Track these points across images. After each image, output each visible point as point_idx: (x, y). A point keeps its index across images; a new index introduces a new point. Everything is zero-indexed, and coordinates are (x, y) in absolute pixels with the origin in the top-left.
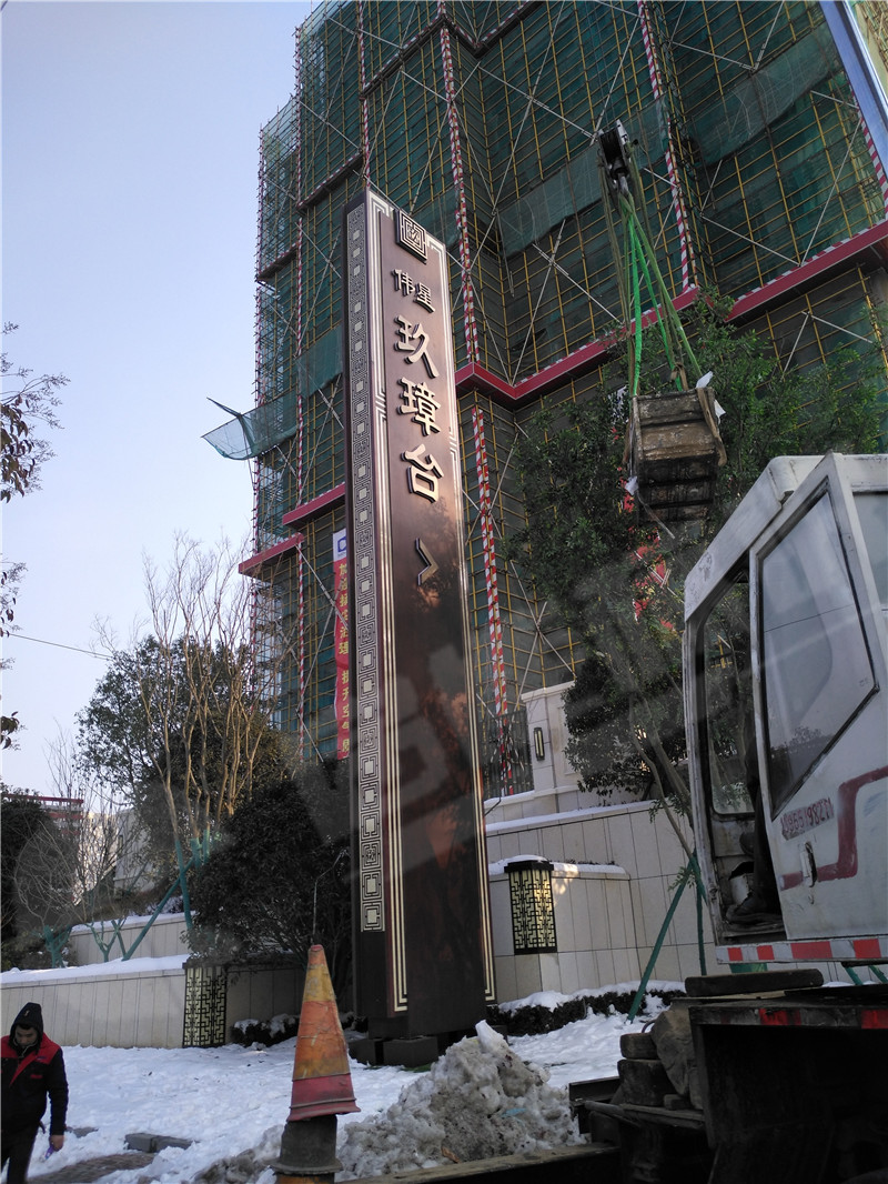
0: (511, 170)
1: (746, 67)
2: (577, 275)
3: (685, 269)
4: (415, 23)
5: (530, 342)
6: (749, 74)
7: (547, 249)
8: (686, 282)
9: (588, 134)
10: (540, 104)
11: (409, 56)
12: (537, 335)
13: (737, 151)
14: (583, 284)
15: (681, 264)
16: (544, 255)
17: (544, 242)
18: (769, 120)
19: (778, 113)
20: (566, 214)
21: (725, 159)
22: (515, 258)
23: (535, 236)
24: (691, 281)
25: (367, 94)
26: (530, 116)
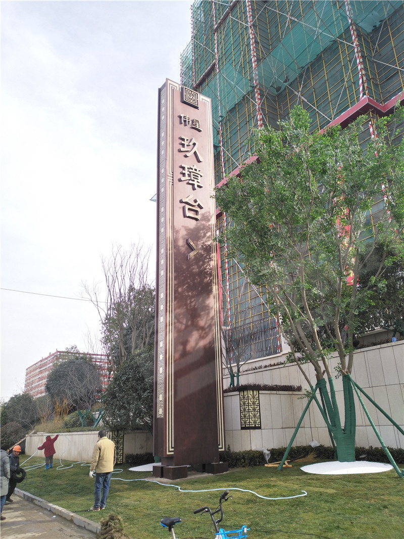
2: (311, 101)
3: (361, 88)
7: (297, 89)
8: (361, 95)
9: (314, 29)
10: (293, 18)
11: (233, 8)
14: (313, 105)
15: (359, 86)
16: (296, 93)
24: (364, 94)
25: (216, 30)
26: (289, 26)
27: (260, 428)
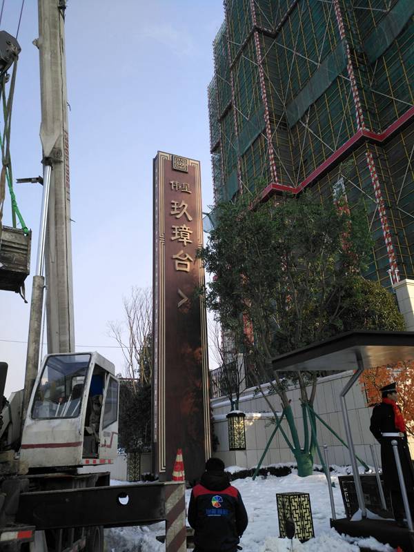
0: (289, 87)
1: (385, 11)
2: (317, 132)
3: (358, 121)
4: (245, 33)
5: (302, 166)
6: (386, 14)
7: (304, 122)
8: (358, 127)
9: (316, 64)
10: (298, 54)
11: (244, 47)
12: (304, 162)
13: (384, 53)
14: (319, 136)
15: (356, 118)
16: (304, 125)
17: (303, 119)
18: (396, 35)
19: (399, 31)
20: (310, 103)
21: (378, 59)
22: (293, 128)
23: (300, 117)
24: (361, 126)
25: (232, 68)
26: (295, 61)
27: (244, 449)
